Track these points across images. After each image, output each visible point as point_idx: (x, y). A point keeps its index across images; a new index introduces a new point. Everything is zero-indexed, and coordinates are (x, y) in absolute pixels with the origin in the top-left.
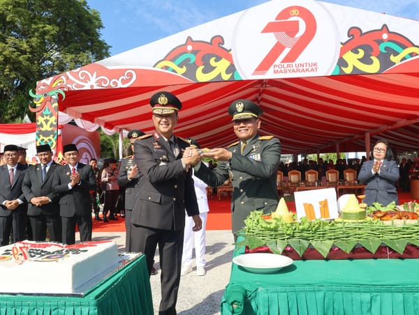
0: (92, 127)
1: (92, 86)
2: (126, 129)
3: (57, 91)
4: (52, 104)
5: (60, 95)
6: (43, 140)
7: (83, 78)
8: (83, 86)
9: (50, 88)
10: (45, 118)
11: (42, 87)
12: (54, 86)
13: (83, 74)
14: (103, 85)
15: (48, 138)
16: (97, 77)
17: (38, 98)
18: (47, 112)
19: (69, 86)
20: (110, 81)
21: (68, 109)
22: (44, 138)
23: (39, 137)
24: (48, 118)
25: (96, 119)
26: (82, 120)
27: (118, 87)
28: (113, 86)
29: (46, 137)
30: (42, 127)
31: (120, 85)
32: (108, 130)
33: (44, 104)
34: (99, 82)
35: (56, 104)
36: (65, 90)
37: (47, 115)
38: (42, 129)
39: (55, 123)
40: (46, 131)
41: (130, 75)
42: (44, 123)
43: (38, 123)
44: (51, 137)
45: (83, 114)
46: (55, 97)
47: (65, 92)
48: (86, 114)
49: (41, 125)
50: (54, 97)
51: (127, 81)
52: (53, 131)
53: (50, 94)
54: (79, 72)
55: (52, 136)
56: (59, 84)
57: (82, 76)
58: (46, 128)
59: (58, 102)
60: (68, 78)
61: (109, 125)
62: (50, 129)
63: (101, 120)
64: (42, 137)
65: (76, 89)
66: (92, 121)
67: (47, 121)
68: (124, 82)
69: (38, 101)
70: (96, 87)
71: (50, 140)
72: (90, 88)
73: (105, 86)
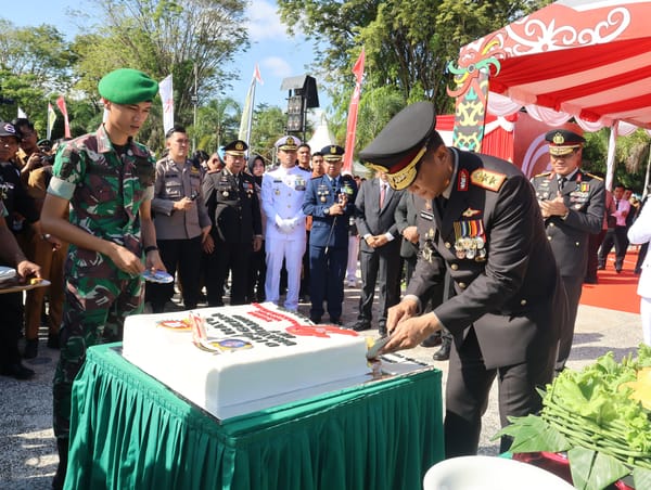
0: (557, 119)
1: (545, 46)
2: (628, 120)
3: (489, 61)
4: (479, 83)
5: (492, 67)
6: (462, 140)
7: (532, 33)
8: (530, 48)
9: (479, 57)
10: (468, 105)
11: (468, 56)
12: (485, 52)
13: (532, 27)
14: (565, 42)
15: (470, 137)
16: (555, 29)
17: (461, 74)
18: (471, 96)
19: (508, 50)
20: (578, 34)
21: (512, 89)
22: (464, 137)
23: (457, 136)
24: (472, 105)
25: (562, 104)
26: (540, 108)
27: (592, 43)
28: (583, 43)
29: (467, 135)
30: (463, 120)
31: (597, 39)
32: (589, 123)
33: (468, 83)
34: (558, 38)
35: (486, 83)
36: (502, 57)
37: (471, 101)
38: (464, 124)
39: (481, 114)
40: (468, 126)
41: (619, 17)
42: (466, 114)
43: (458, 115)
44: (474, 136)
45: (538, 97)
46: (485, 71)
47: (500, 60)
48: (545, 96)
49: (462, 118)
50: (483, 71)
51: (612, 29)
52: (477, 126)
53: (478, 66)
54: (525, 24)
55: (475, 134)
56: (492, 49)
57: (530, 31)
58: (469, 121)
59: (489, 79)
60: (507, 37)
61: (591, 114)
62: (473, 123)
63: (574, 106)
64: (461, 136)
65: (519, 54)
66: (556, 107)
67: (470, 111)
68: (603, 32)
69: (460, 78)
70: (552, 48)
71: (472, 141)
72: (541, 51)
73: (568, 43)
